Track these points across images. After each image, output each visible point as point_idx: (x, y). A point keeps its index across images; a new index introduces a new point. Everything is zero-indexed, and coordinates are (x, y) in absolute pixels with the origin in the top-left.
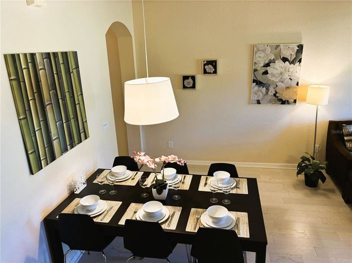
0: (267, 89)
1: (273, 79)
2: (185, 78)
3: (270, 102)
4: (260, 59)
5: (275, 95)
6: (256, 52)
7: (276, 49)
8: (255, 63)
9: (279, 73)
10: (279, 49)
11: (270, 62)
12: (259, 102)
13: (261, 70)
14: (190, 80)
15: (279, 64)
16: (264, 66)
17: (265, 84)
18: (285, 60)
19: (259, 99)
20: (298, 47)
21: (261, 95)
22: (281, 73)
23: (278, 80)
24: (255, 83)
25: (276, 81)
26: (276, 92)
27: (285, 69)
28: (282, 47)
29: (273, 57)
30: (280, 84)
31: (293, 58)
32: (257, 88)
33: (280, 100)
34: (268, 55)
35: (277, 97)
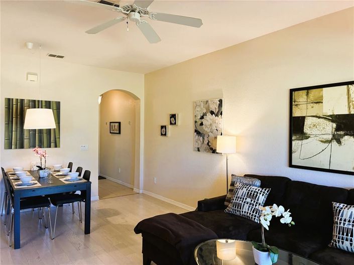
0: (203, 139)
1: (206, 129)
2: (162, 127)
3: (205, 150)
4: (198, 113)
5: (208, 144)
6: (195, 107)
7: (206, 104)
8: (195, 116)
9: (209, 124)
10: (208, 104)
11: (204, 115)
12: (199, 150)
13: (199, 122)
14: (164, 129)
15: (209, 116)
16: (200, 119)
17: (202, 134)
18: (212, 113)
19: (199, 147)
20: (219, 101)
21: (200, 144)
22: (211, 125)
23: (209, 131)
24: (196, 133)
26: (209, 142)
27: (213, 121)
28: (209, 102)
29: (205, 111)
30: (210, 134)
31: (217, 111)
32: (197, 137)
33: (211, 149)
34: (202, 109)
35: (209, 146)
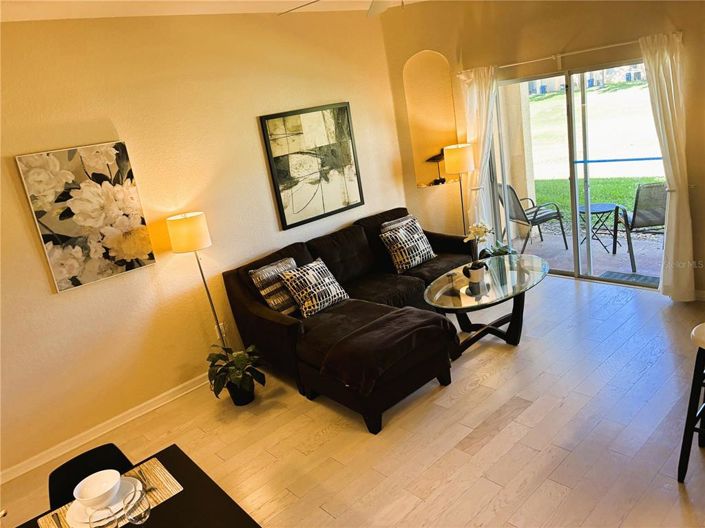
0: (85, 248)
1: (89, 223)
3: (101, 273)
4: (41, 187)
5: (106, 255)
6: (26, 173)
7: (70, 159)
8: (34, 198)
9: (98, 207)
10: (76, 158)
11: (70, 189)
12: (75, 282)
13: (53, 209)
15: (89, 189)
16: (58, 201)
17: (76, 238)
18: (99, 178)
19: (74, 274)
20: (116, 147)
21: (76, 265)
22: (102, 208)
23: (100, 223)
24: (50, 244)
25: (97, 226)
26: (107, 249)
27: (108, 197)
28: (81, 151)
29: (71, 178)
30: (107, 230)
31: (115, 170)
32: (58, 252)
33: (122, 263)
34: (56, 175)
35: (113, 258)
